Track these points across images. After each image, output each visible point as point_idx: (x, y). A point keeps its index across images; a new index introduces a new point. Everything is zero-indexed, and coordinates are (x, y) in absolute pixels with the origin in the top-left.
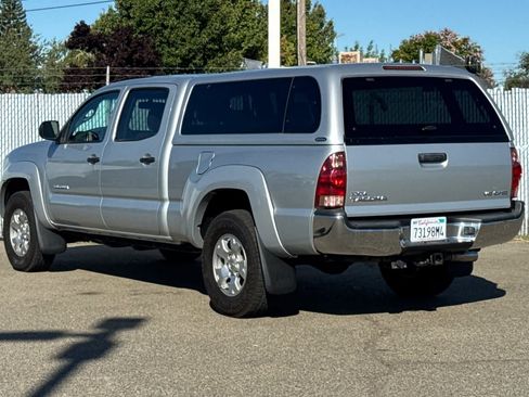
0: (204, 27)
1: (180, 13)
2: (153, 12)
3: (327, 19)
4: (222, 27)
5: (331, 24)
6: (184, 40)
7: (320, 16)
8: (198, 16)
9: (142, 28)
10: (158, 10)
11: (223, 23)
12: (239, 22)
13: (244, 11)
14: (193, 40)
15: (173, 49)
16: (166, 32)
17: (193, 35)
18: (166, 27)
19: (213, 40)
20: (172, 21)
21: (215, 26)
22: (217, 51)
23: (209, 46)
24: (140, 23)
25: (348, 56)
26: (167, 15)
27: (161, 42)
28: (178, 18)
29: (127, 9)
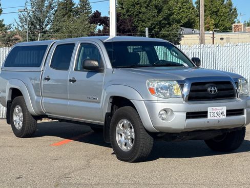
0: (160, 13)
1: (148, 5)
2: (134, 5)
3: (234, 7)
4: (169, 12)
5: (235, 10)
6: (149, 19)
7: (230, 5)
8: (156, 7)
9: (129, 14)
10: (137, 4)
11: (170, 10)
12: (180, 9)
13: (182, 4)
14: (154, 19)
15: (144, 24)
16: (141, 15)
17: (154, 17)
18: (140, 13)
19: (164, 19)
20: (143, 10)
21: (165, 12)
22: (166, 24)
23: (163, 22)
24: (128, 11)
25: (237, 26)
26: (141, 6)
27: (138, 20)
28: (146, 8)
29: (122, 4)
